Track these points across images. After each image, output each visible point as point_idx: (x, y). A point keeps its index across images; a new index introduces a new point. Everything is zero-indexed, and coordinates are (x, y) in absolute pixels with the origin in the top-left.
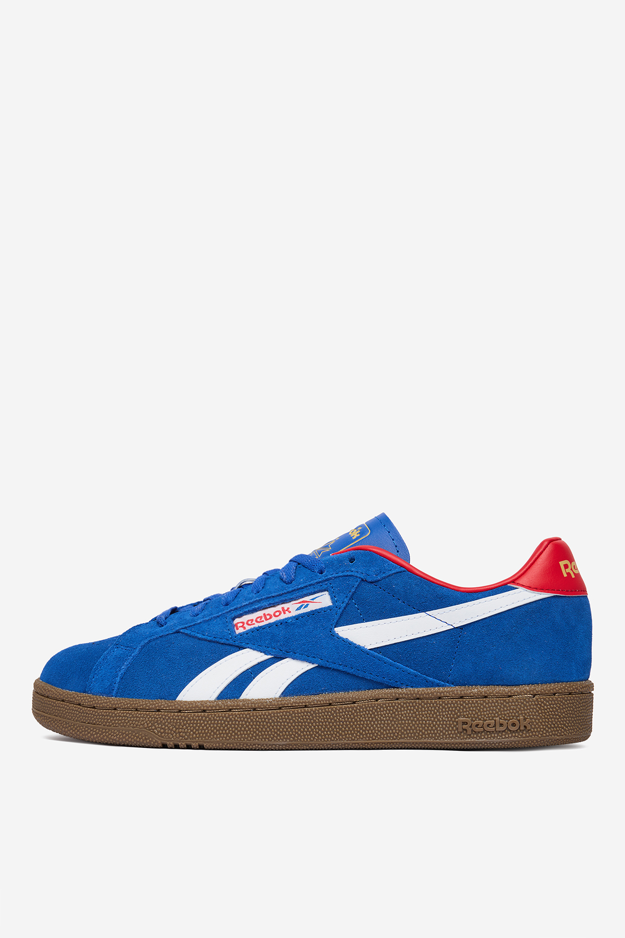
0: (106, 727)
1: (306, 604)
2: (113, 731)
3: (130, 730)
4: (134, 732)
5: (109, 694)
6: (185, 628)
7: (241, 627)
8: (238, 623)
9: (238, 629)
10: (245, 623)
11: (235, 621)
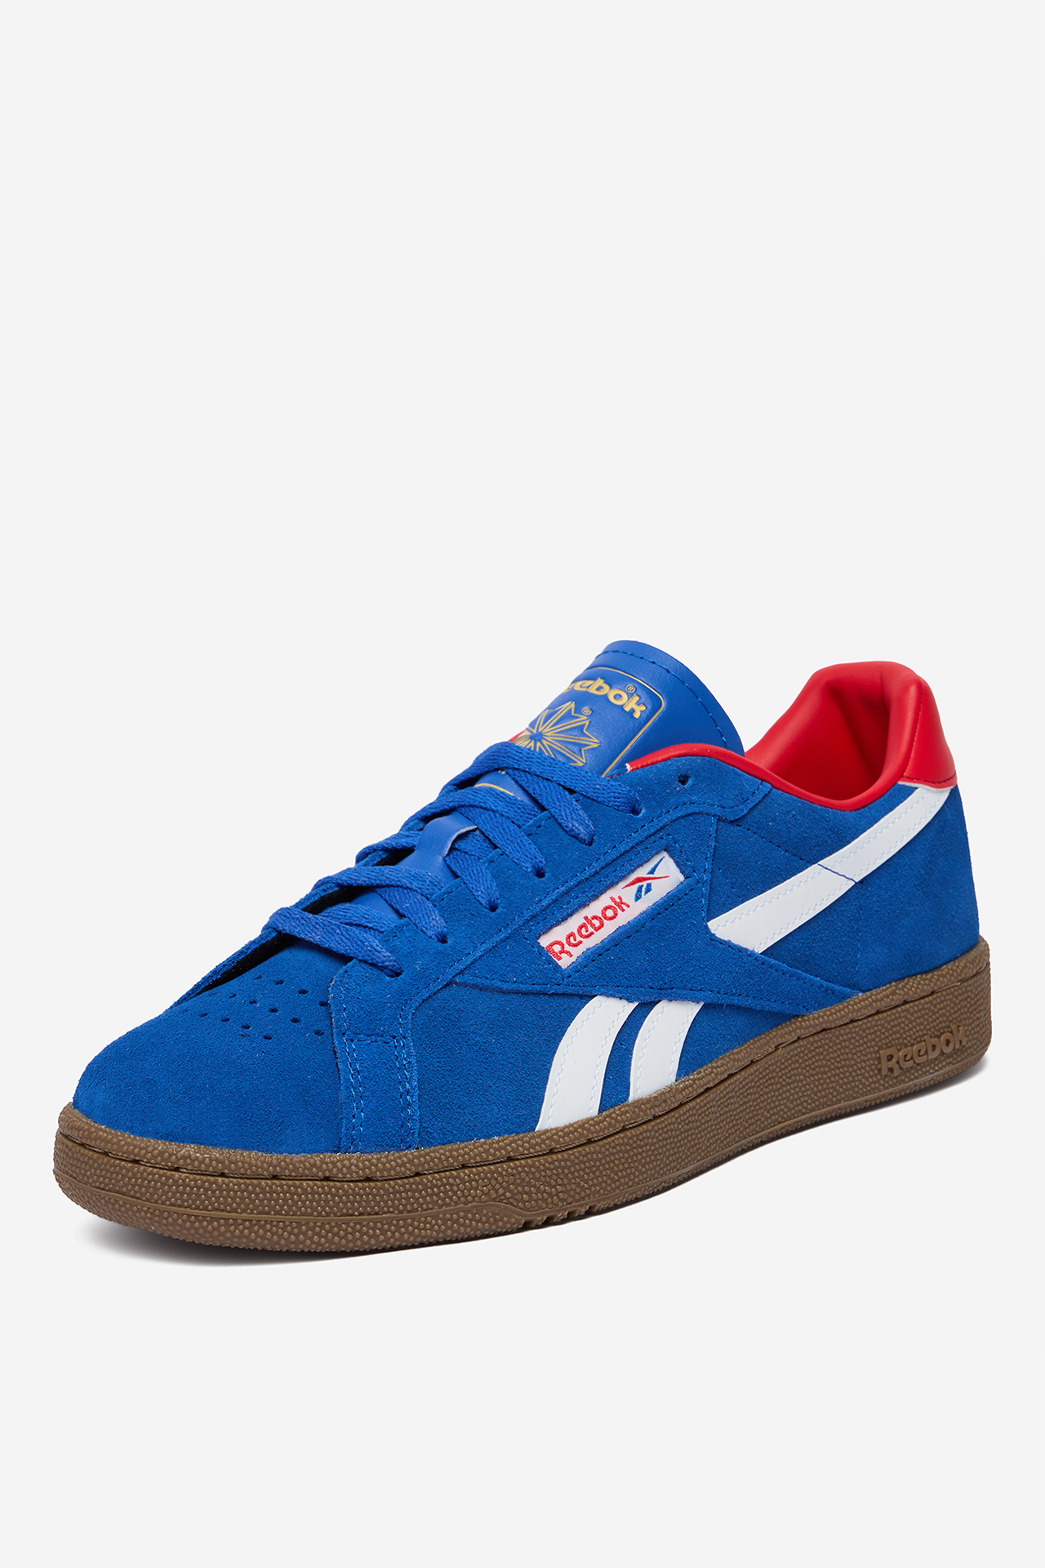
0: (405, 1214)
1: (645, 883)
2: (423, 1219)
3: (461, 1209)
4: (469, 1211)
5: (403, 1143)
6: (461, 972)
7: (561, 952)
8: (552, 945)
9: (560, 959)
10: (564, 942)
11: (544, 941)
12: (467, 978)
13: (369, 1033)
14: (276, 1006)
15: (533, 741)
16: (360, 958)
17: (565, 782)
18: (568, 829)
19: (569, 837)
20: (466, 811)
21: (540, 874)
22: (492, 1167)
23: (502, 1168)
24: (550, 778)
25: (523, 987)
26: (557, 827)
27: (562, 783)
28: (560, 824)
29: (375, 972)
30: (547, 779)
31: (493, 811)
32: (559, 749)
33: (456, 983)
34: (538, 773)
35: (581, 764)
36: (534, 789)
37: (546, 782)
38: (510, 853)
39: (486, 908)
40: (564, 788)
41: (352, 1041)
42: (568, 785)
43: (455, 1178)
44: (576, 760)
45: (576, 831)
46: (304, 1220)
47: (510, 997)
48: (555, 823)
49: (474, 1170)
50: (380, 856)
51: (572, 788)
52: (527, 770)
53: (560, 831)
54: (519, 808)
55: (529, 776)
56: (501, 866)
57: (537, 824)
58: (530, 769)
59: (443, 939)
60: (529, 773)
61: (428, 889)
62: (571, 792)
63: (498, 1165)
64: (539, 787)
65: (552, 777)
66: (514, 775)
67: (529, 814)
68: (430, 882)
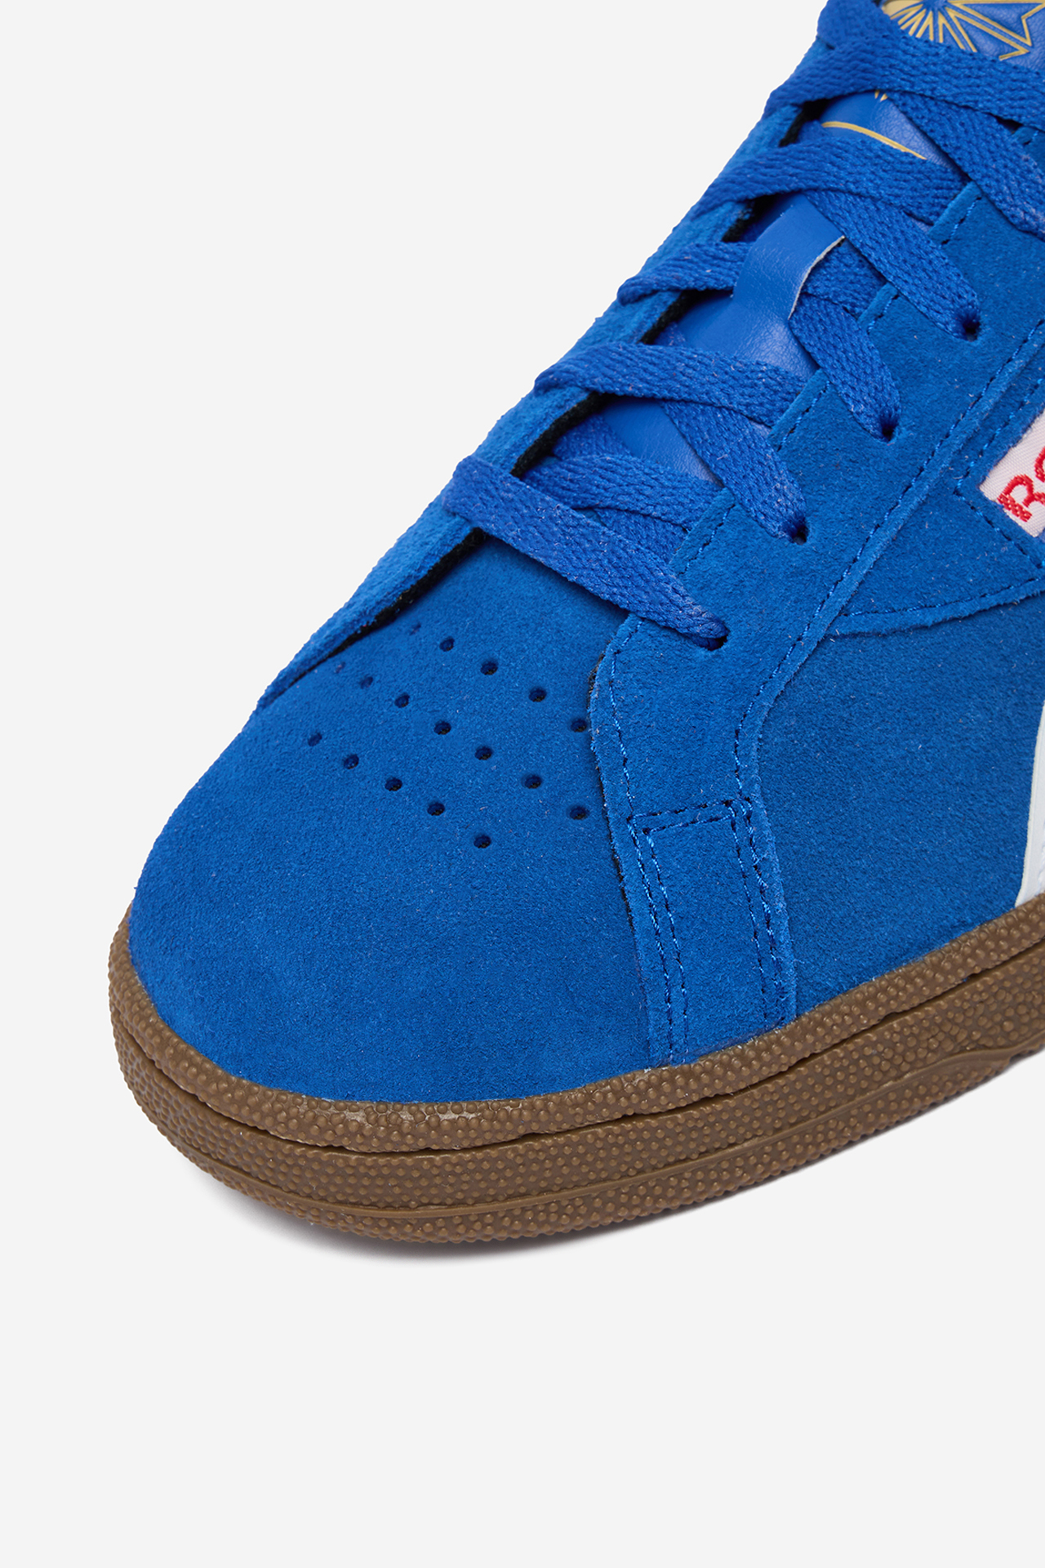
6: (844, 611)
7: (1028, 502)
8: (1009, 490)
9: (1026, 516)
10: (1032, 475)
11: (993, 488)
12: (857, 622)
13: (678, 805)
14: (490, 741)
15: (931, 13)
16: (644, 615)
17: (1001, 109)
18: (1016, 221)
19: (1021, 236)
20: (821, 201)
21: (970, 327)
22: (942, 1002)
23: (961, 997)
24: (971, 104)
25: (965, 609)
26: (995, 215)
27: (995, 112)
28: (1000, 211)
29: (676, 643)
30: (966, 107)
31: (872, 198)
32: (979, 25)
33: (835, 637)
34: (950, 99)
35: (1022, 51)
36: (945, 136)
37: (965, 114)
38: (911, 293)
39: (875, 436)
40: (1000, 120)
41: (647, 831)
42: (1006, 114)
43: (874, 1045)
44: (1013, 44)
45: (1034, 223)
46: (595, 1191)
47: (938, 636)
48: (990, 209)
49: (907, 1018)
50: (665, 303)
51: (1015, 118)
52: (928, 93)
53: (1002, 226)
54: (918, 180)
55: (931, 103)
56: (898, 326)
57: (959, 217)
58: (933, 90)
59: (798, 531)
60: (932, 98)
61: (761, 404)
62: (1013, 125)
63: (951, 996)
64: (954, 129)
65: (976, 102)
66: (904, 105)
67: (937, 188)
68: (766, 386)
